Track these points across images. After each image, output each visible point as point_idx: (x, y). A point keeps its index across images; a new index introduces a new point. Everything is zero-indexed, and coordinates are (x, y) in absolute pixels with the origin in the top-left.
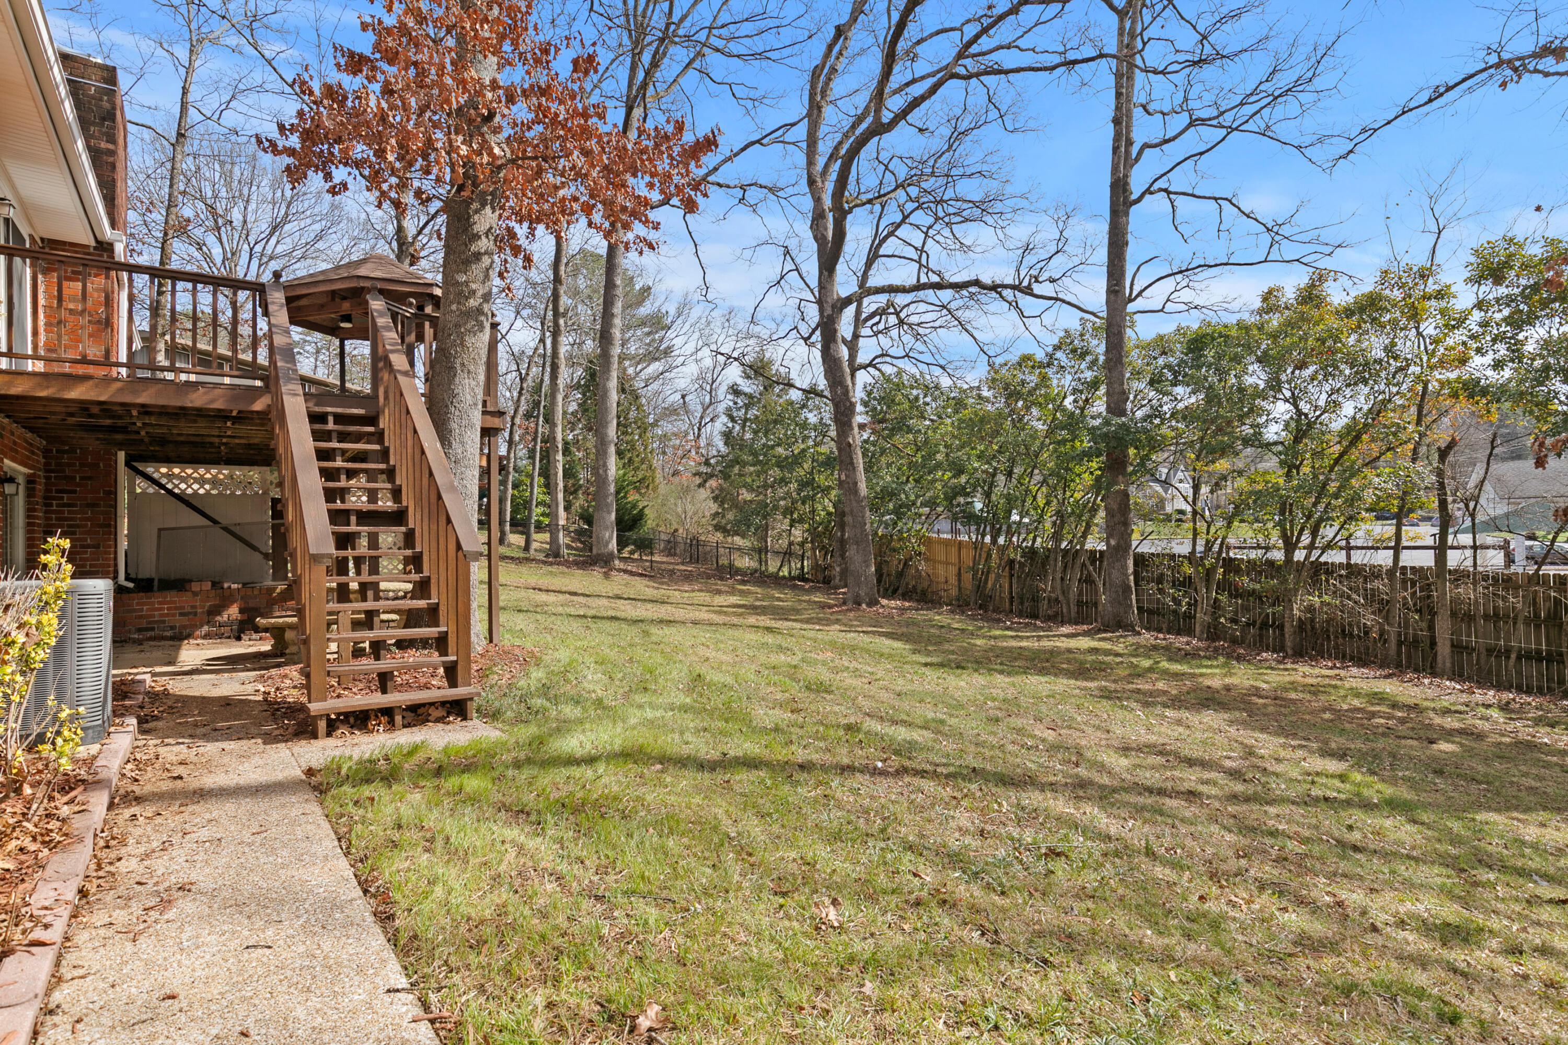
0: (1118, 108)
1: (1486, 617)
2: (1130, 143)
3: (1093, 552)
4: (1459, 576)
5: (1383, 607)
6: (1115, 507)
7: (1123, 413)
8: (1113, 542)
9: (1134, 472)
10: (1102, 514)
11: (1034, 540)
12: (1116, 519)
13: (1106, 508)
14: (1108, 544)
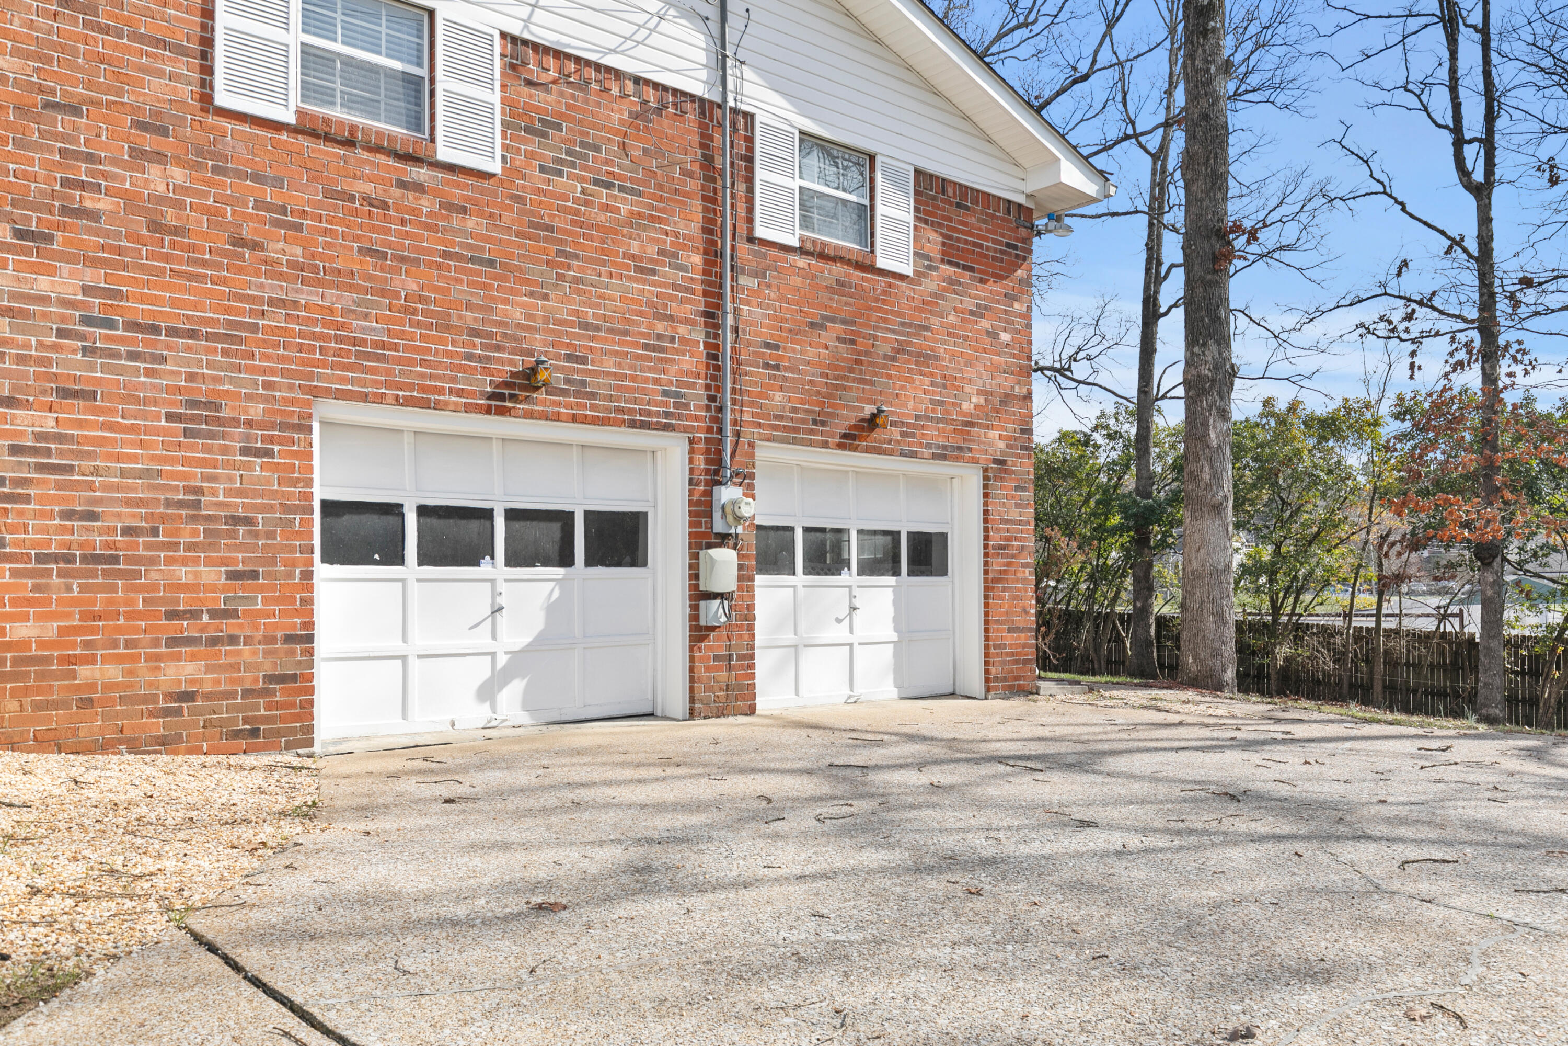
0: (1150, 236)
1: (1407, 664)
2: (1159, 264)
3: (1121, 616)
4: (1389, 633)
5: (1339, 657)
6: (1141, 574)
7: (1149, 495)
8: (1139, 604)
9: (1157, 546)
10: (1129, 580)
11: (1068, 604)
12: (1142, 585)
13: (1134, 575)
14: (1135, 606)
